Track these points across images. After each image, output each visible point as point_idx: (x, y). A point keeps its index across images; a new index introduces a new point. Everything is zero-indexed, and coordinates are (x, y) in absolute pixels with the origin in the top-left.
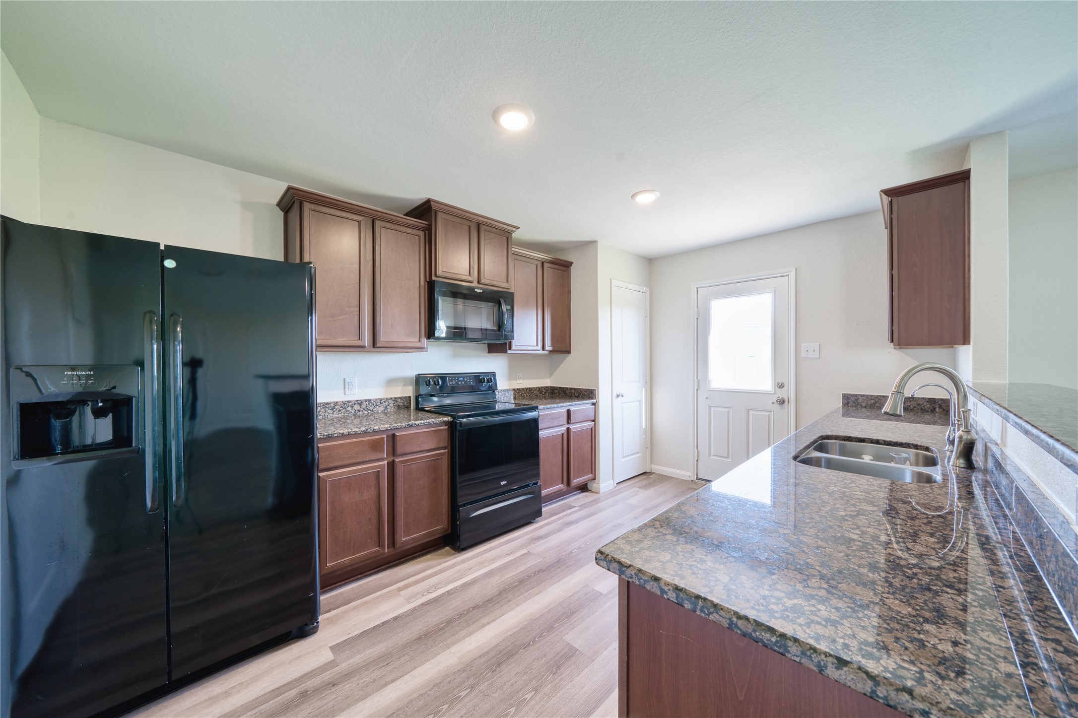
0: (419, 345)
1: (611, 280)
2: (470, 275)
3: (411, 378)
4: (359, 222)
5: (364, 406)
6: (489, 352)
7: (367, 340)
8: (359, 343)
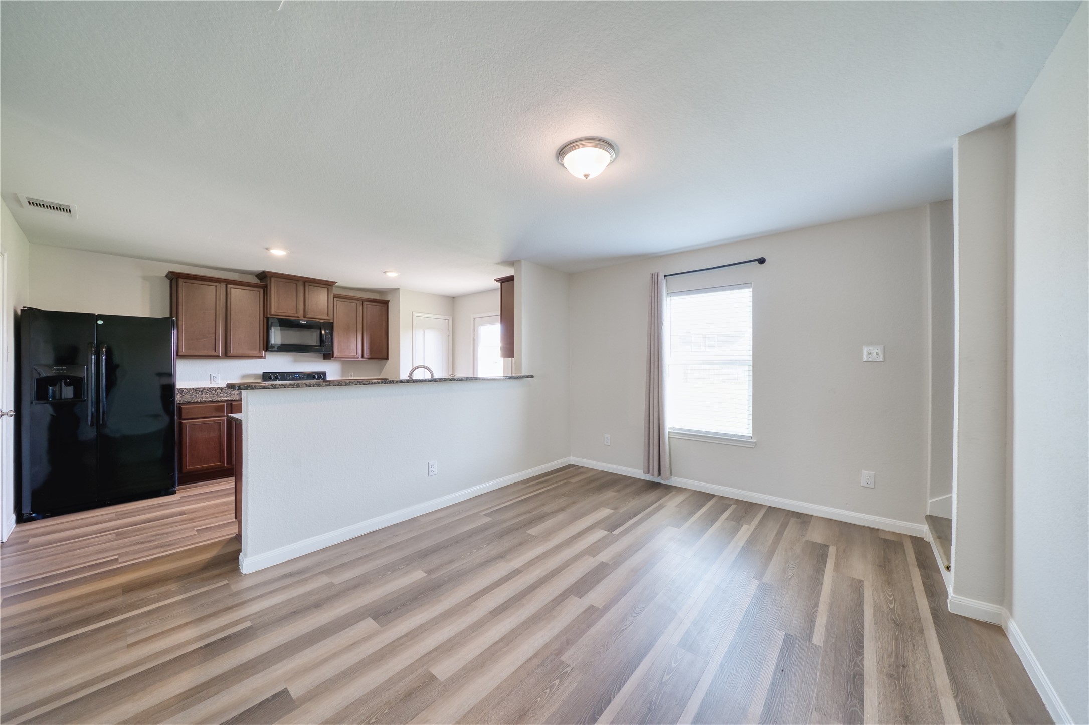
0: (258, 355)
1: (412, 312)
2: (296, 313)
3: (260, 375)
4: (216, 286)
5: (224, 391)
6: (324, 359)
7: (220, 352)
8: (215, 354)
